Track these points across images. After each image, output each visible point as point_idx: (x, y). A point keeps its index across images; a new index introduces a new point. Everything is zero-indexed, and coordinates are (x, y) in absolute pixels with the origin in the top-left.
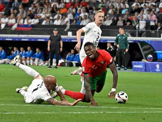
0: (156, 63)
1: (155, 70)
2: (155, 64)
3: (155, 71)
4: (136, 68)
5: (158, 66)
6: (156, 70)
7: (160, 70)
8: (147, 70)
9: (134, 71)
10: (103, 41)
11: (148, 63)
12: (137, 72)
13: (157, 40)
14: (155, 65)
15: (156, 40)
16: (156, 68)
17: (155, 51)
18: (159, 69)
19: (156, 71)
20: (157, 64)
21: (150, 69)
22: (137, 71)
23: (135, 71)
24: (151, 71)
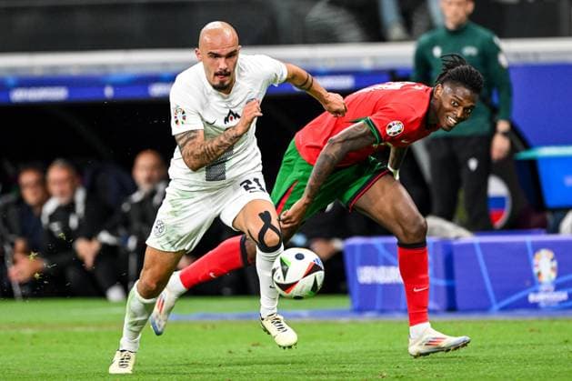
0: (528, 239)
1: (521, 295)
2: (523, 246)
3: (525, 305)
4: (373, 287)
5: (545, 265)
6: (532, 298)
7: (563, 295)
8: (460, 301)
9: (360, 310)
10: (115, 85)
11: (470, 247)
12: (386, 319)
13: (543, 59)
14: (523, 258)
15: (531, 60)
16: (531, 281)
17: (527, 146)
18: (558, 287)
19: (535, 306)
20: (537, 247)
21: (485, 293)
22: (383, 311)
23: (368, 317)
24: (496, 307)
